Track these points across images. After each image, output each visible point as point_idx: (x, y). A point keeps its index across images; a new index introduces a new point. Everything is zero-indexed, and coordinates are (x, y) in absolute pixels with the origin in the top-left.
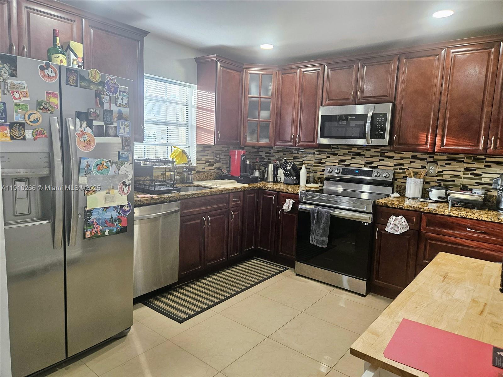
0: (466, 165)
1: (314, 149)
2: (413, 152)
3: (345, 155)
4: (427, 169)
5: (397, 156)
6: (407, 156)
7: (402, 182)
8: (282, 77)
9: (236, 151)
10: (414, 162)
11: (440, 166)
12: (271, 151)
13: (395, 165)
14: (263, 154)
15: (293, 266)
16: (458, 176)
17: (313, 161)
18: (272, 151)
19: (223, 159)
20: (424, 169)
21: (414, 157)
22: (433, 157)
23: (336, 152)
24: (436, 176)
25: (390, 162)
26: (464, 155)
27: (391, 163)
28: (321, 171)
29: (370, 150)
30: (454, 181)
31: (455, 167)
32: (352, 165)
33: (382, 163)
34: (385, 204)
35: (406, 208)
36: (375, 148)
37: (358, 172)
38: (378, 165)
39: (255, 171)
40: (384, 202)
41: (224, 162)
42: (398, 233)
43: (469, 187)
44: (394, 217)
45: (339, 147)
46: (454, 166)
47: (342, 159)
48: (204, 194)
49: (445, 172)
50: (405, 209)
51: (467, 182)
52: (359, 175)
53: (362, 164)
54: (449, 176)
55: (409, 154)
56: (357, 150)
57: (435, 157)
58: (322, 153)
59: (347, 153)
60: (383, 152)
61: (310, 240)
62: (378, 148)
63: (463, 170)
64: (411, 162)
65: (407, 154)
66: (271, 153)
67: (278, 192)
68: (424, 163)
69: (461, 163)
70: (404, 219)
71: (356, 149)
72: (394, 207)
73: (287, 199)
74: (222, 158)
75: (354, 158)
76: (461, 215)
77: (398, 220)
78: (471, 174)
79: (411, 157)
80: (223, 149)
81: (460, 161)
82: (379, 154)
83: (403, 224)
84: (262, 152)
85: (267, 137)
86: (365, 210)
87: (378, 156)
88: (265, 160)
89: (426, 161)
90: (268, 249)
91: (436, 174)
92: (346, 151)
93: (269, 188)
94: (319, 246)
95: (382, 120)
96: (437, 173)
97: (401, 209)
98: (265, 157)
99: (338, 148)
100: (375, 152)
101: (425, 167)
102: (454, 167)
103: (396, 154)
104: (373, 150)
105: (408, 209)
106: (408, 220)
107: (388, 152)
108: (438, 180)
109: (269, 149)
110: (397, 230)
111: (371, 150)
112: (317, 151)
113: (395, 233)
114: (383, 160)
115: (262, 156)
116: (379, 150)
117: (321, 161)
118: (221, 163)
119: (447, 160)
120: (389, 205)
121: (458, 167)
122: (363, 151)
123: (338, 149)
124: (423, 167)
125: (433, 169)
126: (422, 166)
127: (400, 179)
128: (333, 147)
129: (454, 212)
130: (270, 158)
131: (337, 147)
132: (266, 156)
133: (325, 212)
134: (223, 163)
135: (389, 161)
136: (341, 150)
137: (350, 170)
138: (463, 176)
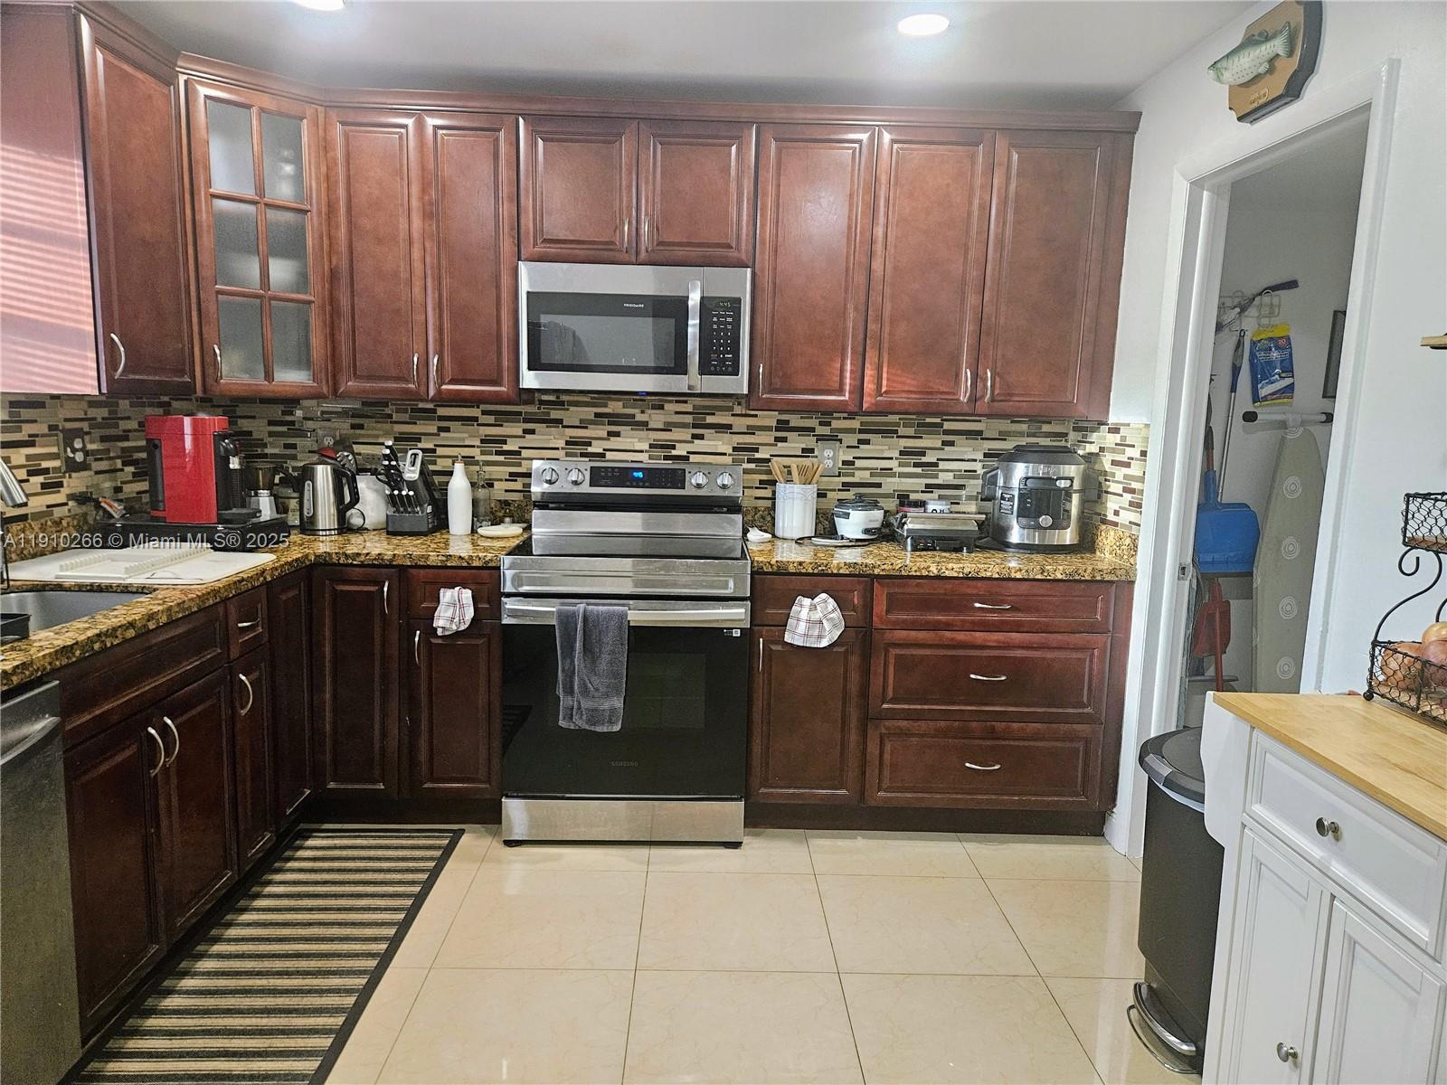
0: (904, 443)
1: (473, 407)
2: (781, 411)
3: (583, 425)
4: (817, 457)
5: (740, 424)
6: (767, 422)
7: (756, 498)
8: (346, 136)
9: (187, 421)
10: (784, 440)
11: (848, 447)
12: (291, 413)
13: (735, 449)
14: (259, 428)
15: (491, 816)
16: (887, 472)
17: (473, 446)
18: (299, 413)
19: (99, 456)
20: (809, 456)
21: (783, 426)
22: (829, 424)
23: (554, 415)
24: (840, 473)
25: (721, 443)
26: (897, 417)
27: (723, 444)
28: (506, 480)
29: (661, 407)
30: (879, 485)
31: (880, 447)
32: (609, 455)
33: (698, 445)
34: (778, 567)
35: (835, 572)
36: (677, 402)
37: (640, 475)
38: (688, 453)
39: (256, 495)
40: (777, 562)
41: (104, 465)
42: (824, 643)
43: (913, 497)
44: (807, 601)
45: (564, 398)
46: (879, 445)
47: (574, 437)
48: (144, 626)
49: (858, 463)
50: (833, 575)
51: (907, 484)
52: (647, 484)
53: (642, 451)
54: (868, 472)
55: (770, 419)
56: (624, 407)
57: (835, 424)
58: (502, 417)
59: (592, 417)
60: (699, 412)
61: (561, 717)
62: (686, 402)
63: (897, 455)
64: (778, 439)
65: (765, 417)
66: (292, 423)
67: (402, 568)
68: (809, 441)
69: (893, 437)
70: (832, 603)
71: (621, 403)
72: (804, 571)
73: (442, 590)
74: (94, 452)
75: (617, 434)
76: (966, 571)
77: (818, 607)
78: (916, 465)
79: (774, 424)
80: (92, 413)
81: (889, 432)
82: (689, 419)
83: (831, 616)
84: (253, 417)
85: (304, 361)
86: (729, 591)
87: (684, 425)
88: (268, 451)
89: (813, 435)
90: (375, 782)
91: (839, 469)
92: (589, 412)
93: (362, 558)
94: (599, 729)
95: (730, 320)
96: (840, 465)
97: (822, 574)
98: (268, 440)
99: (562, 403)
100: (677, 413)
101: (812, 451)
102: (877, 447)
103: (737, 418)
104: (671, 408)
105: (841, 572)
106: (842, 604)
107: (714, 414)
108: (844, 484)
109: (282, 407)
110: (820, 637)
111: (667, 406)
112: (484, 413)
113: (816, 646)
114: (701, 437)
115: (250, 433)
116: (689, 408)
117: (505, 448)
118: (92, 473)
119: (861, 431)
120: (792, 569)
121: (887, 447)
122: (643, 412)
123: (559, 404)
124: (808, 451)
125: (829, 457)
126: (804, 450)
127: (752, 488)
128: (545, 398)
129: (950, 566)
130: (291, 441)
131: (558, 397)
132: (271, 434)
133: (611, 616)
134: (97, 473)
135: (720, 440)
136: (572, 408)
137: (616, 470)
138: (898, 470)
